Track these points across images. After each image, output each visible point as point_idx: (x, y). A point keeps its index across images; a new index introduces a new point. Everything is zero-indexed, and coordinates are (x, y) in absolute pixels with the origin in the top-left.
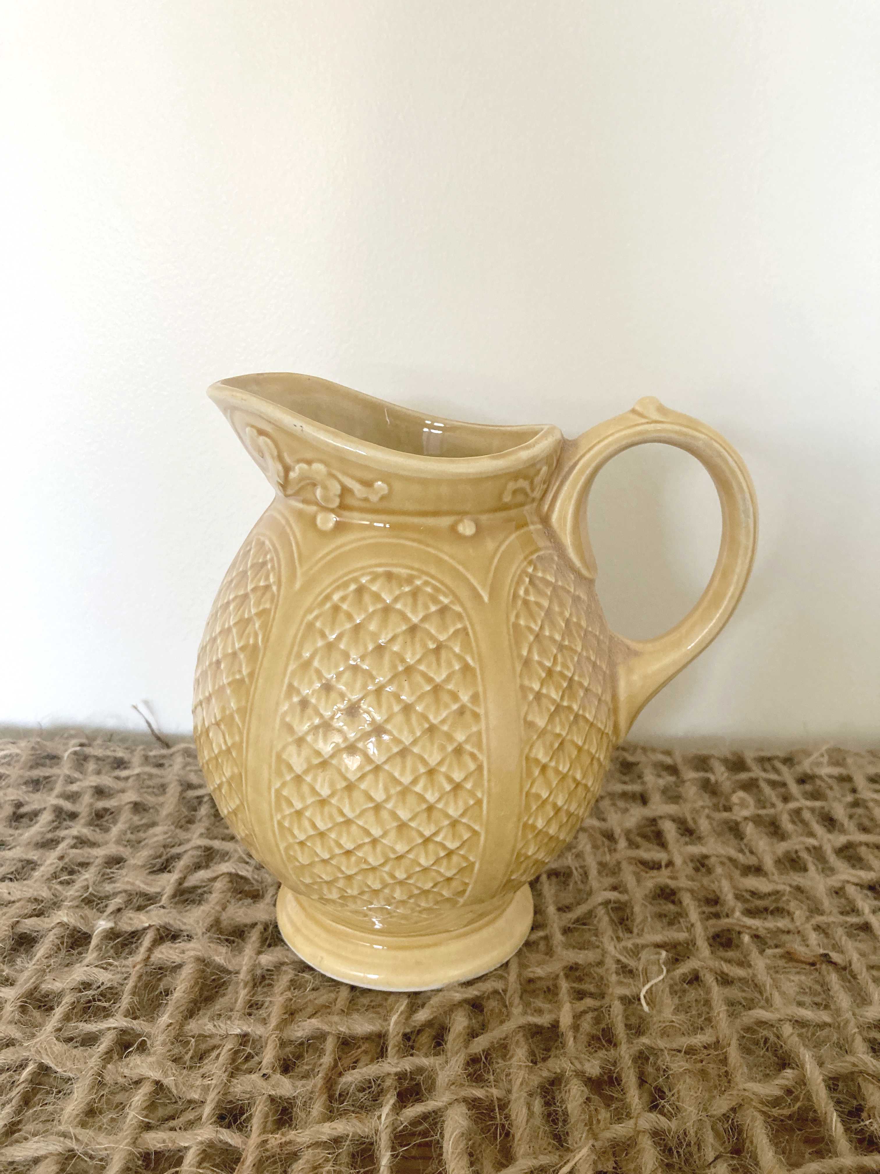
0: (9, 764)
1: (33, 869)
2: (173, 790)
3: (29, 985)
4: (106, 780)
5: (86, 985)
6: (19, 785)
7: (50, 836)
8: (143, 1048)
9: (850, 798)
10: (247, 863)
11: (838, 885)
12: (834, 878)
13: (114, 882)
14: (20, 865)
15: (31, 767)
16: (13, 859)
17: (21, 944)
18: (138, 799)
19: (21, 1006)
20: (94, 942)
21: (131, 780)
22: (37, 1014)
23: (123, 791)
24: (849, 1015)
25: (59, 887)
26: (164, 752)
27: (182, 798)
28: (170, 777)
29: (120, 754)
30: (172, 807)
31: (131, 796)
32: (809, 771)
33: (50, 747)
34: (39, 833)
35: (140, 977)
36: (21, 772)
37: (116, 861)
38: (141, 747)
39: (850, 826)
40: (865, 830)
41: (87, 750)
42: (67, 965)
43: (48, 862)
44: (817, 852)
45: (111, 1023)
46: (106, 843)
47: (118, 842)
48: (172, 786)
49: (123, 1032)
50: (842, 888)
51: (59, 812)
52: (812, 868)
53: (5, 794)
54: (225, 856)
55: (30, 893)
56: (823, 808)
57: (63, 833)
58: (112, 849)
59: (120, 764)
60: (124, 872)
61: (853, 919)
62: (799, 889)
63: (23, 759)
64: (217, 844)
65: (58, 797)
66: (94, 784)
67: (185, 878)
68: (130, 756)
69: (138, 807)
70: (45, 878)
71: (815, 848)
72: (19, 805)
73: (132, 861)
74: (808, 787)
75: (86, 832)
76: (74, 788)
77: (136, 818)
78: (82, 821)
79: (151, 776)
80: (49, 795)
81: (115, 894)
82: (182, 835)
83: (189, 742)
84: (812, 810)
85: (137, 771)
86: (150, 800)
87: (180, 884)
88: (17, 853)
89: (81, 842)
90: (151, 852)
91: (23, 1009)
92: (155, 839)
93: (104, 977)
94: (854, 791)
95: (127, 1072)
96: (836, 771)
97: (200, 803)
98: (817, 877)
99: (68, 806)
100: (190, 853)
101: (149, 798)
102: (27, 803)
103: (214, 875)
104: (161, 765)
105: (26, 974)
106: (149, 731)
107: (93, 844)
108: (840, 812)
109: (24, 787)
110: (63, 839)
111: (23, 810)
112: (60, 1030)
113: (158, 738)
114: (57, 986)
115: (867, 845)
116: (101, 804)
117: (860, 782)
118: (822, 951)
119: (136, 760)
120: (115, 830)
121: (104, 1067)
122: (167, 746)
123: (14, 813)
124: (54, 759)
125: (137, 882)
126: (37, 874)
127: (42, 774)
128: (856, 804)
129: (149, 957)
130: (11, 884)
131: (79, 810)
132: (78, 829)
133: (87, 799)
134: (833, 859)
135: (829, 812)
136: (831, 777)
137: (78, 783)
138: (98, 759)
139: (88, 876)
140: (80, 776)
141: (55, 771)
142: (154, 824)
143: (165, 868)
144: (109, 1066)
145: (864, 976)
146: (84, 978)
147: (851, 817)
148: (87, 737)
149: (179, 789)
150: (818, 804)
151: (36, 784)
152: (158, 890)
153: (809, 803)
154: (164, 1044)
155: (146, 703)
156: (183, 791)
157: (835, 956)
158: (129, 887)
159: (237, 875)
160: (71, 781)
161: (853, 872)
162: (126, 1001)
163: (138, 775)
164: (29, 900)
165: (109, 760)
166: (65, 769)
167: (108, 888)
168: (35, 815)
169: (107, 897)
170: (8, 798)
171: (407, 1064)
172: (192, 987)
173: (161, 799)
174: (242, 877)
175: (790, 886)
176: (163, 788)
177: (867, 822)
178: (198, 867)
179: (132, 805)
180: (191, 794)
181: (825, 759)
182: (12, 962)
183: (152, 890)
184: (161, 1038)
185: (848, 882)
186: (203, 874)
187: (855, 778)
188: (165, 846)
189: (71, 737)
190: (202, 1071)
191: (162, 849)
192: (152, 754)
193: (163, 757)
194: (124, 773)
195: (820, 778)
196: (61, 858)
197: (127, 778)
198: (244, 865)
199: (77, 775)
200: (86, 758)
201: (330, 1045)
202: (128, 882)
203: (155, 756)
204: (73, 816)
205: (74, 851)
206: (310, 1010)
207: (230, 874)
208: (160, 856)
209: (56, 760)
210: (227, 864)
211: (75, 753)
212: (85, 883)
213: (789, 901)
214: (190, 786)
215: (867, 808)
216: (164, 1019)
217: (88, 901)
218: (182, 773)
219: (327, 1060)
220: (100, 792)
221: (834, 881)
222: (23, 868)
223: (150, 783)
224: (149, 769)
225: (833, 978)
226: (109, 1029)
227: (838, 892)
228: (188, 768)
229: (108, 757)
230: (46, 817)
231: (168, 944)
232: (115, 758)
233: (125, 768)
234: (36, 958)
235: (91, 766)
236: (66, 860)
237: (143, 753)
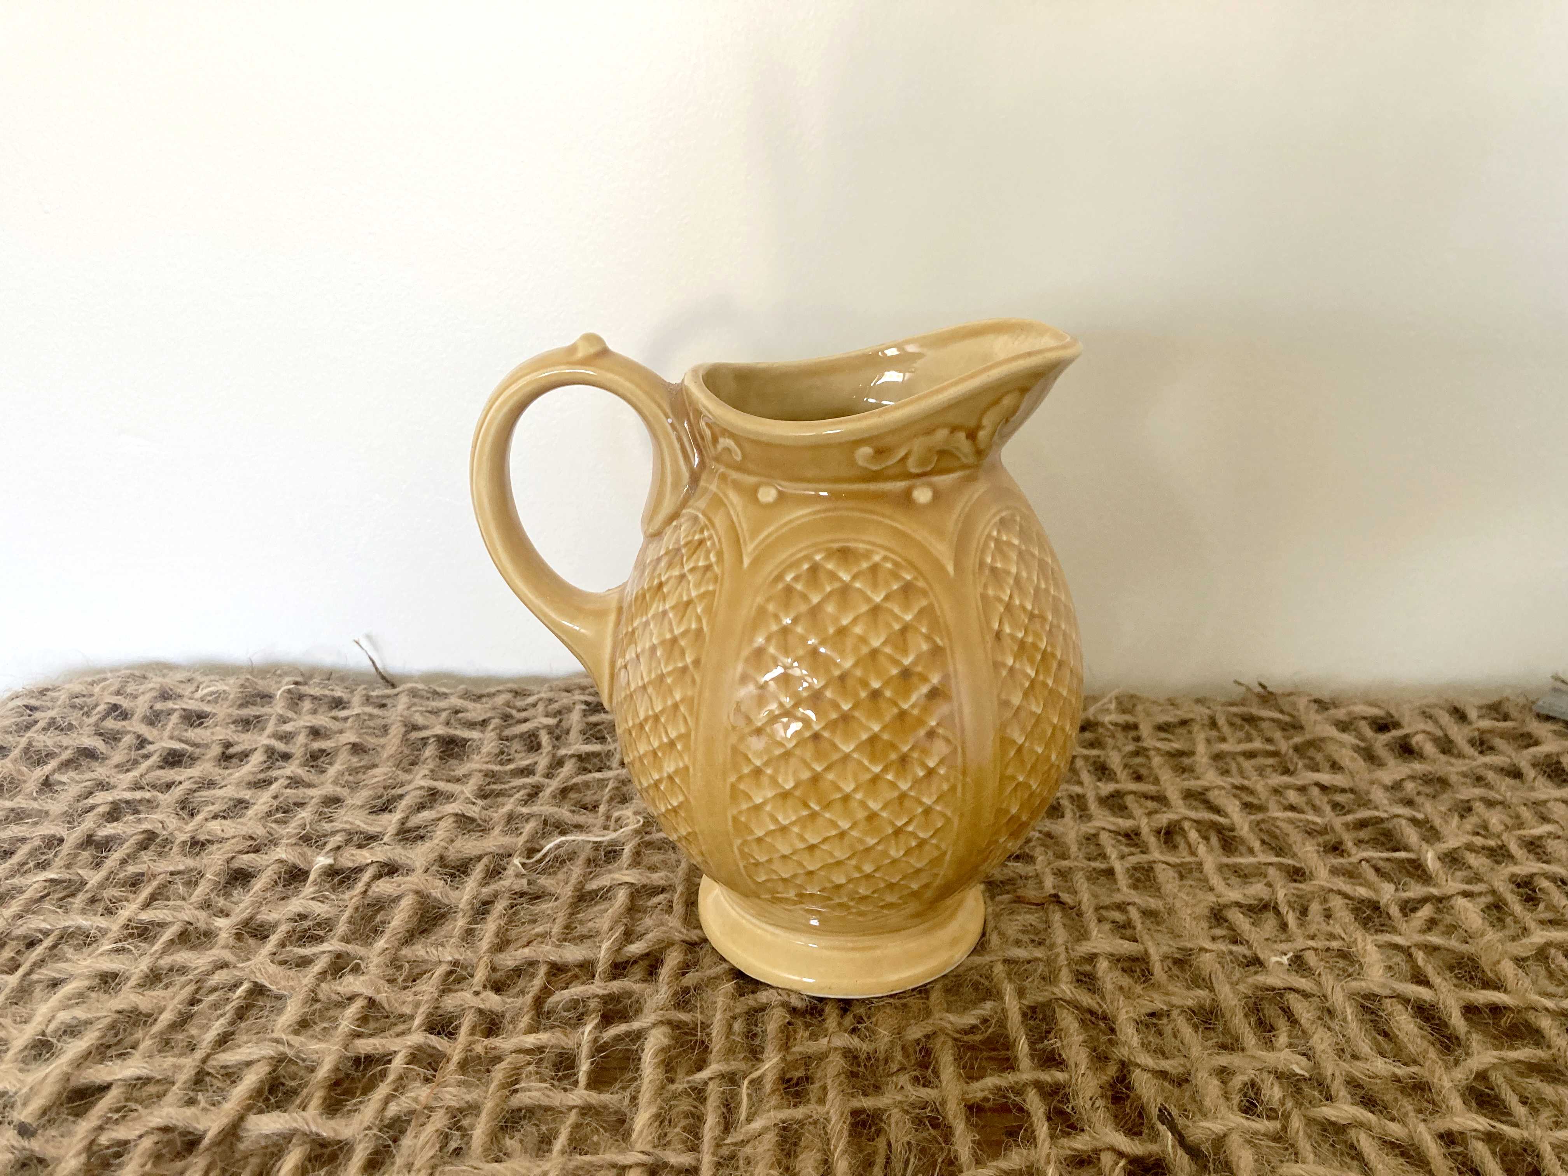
0: (216, 701)
1: (246, 808)
2: (396, 731)
3: (245, 915)
4: (322, 720)
5: (303, 917)
6: (228, 724)
7: (262, 776)
8: (356, 969)
9: (1131, 747)
10: (474, 804)
11: (1093, 831)
12: (1089, 824)
13: (332, 821)
14: (231, 803)
15: (241, 706)
16: (223, 798)
17: (236, 879)
18: (358, 740)
19: (237, 934)
20: (312, 877)
21: (350, 720)
22: (251, 941)
23: (341, 732)
24: (1061, 949)
25: (273, 825)
26: (389, 691)
27: (405, 740)
28: (393, 718)
29: (338, 693)
30: (394, 749)
31: (351, 737)
32: (1092, 718)
33: (262, 685)
34: (250, 773)
35: (357, 909)
36: (230, 710)
37: (334, 801)
38: (363, 687)
39: (1122, 774)
40: (1138, 778)
41: (303, 689)
42: (283, 899)
43: (261, 801)
44: (1079, 801)
45: (325, 947)
46: (322, 783)
47: (335, 782)
48: (394, 727)
49: (339, 956)
50: (1096, 836)
51: (270, 752)
52: (1069, 814)
53: (213, 734)
54: (450, 797)
55: (244, 831)
56: (1099, 757)
57: (275, 773)
58: (328, 789)
59: (338, 703)
60: (342, 811)
61: (1098, 865)
62: (1049, 835)
63: (232, 696)
64: (441, 785)
65: (269, 737)
66: (309, 724)
67: (407, 817)
68: (349, 696)
69: (357, 749)
70: (259, 816)
71: (1078, 796)
72: (228, 745)
73: (349, 802)
74: (1088, 735)
75: (301, 772)
76: (288, 727)
77: (355, 759)
78: (297, 762)
79: (371, 716)
80: (260, 735)
81: (334, 833)
82: (404, 777)
83: (416, 682)
84: (1086, 758)
85: (357, 711)
86: (371, 741)
87: (403, 824)
88: (230, 792)
89: (295, 782)
90: (371, 793)
91: (239, 936)
92: (376, 779)
93: (320, 909)
94: (1138, 739)
95: (340, 989)
96: (1122, 719)
97: (425, 745)
98: (1072, 823)
99: (280, 746)
100: (413, 794)
101: (369, 739)
102: (237, 743)
103: (440, 815)
104: (383, 706)
105: (242, 906)
106: (373, 670)
107: (309, 785)
108: (1115, 761)
109: (232, 726)
110: (276, 779)
111: (232, 751)
112: (275, 954)
113: (383, 678)
114: (273, 917)
115: (1134, 793)
116: (316, 745)
117: (1145, 730)
118: (1053, 892)
119: (356, 700)
120: (332, 771)
121: (318, 985)
122: (393, 686)
123: (223, 753)
124: (266, 697)
125: (357, 822)
126: (250, 813)
127: (253, 713)
128: (1137, 753)
129: (366, 892)
130: (223, 821)
131: (293, 751)
132: (292, 768)
133: (301, 739)
134: (1093, 806)
135: (1105, 761)
136: (1116, 725)
137: (292, 723)
138: (314, 698)
139: (305, 815)
140: (295, 716)
141: (266, 710)
142: (375, 766)
143: (386, 808)
144: (323, 985)
145: (1090, 915)
146: (301, 910)
147: (1126, 766)
148: (302, 675)
149: (403, 729)
150: (1094, 752)
151: (246, 724)
152: (379, 829)
153: (1085, 752)
154: (377, 966)
155: (369, 637)
156: (407, 732)
157: (1065, 897)
158: (348, 826)
159: (463, 815)
160: (284, 720)
161: (1112, 819)
162: (342, 928)
163: (358, 715)
164: (244, 837)
165: (326, 700)
166: (278, 707)
167: (327, 827)
168: (245, 756)
169: (325, 836)
170: (214, 738)
171: (616, 986)
172: (410, 917)
173: (382, 741)
174: (468, 818)
175: (1040, 832)
176: (385, 729)
177: (1144, 771)
178: (421, 807)
179: (350, 746)
180: (415, 735)
181: (1113, 706)
182: (227, 895)
183: (372, 830)
184: (376, 960)
185: (1104, 829)
186: (427, 815)
187: (1141, 727)
188: (385, 788)
189: (285, 674)
190: (414, 989)
191: (382, 790)
192: (374, 694)
193: (388, 697)
194: (343, 714)
195: (1103, 725)
196: (275, 797)
197: (346, 719)
198: (471, 806)
199: (290, 714)
200: (301, 697)
201: (543, 970)
202: (346, 822)
203: (378, 697)
204: (286, 757)
205: (288, 790)
206: (525, 940)
207: (456, 815)
208: (381, 797)
209: (267, 699)
210: (453, 805)
211: (289, 691)
212: (300, 822)
213: (1035, 847)
214: (415, 728)
215: (1148, 757)
216: (381, 943)
217: (306, 839)
218: (406, 713)
219: (538, 982)
220: (315, 733)
221: (1088, 828)
222: (235, 806)
223: (371, 724)
224: (369, 709)
225: (1057, 917)
226: (324, 952)
227: (1091, 839)
228: (413, 709)
229: (326, 696)
230: (257, 758)
231: (387, 879)
232: (334, 698)
233: (344, 708)
234: (252, 892)
235: (307, 705)
236: (281, 799)
237: (364, 692)
